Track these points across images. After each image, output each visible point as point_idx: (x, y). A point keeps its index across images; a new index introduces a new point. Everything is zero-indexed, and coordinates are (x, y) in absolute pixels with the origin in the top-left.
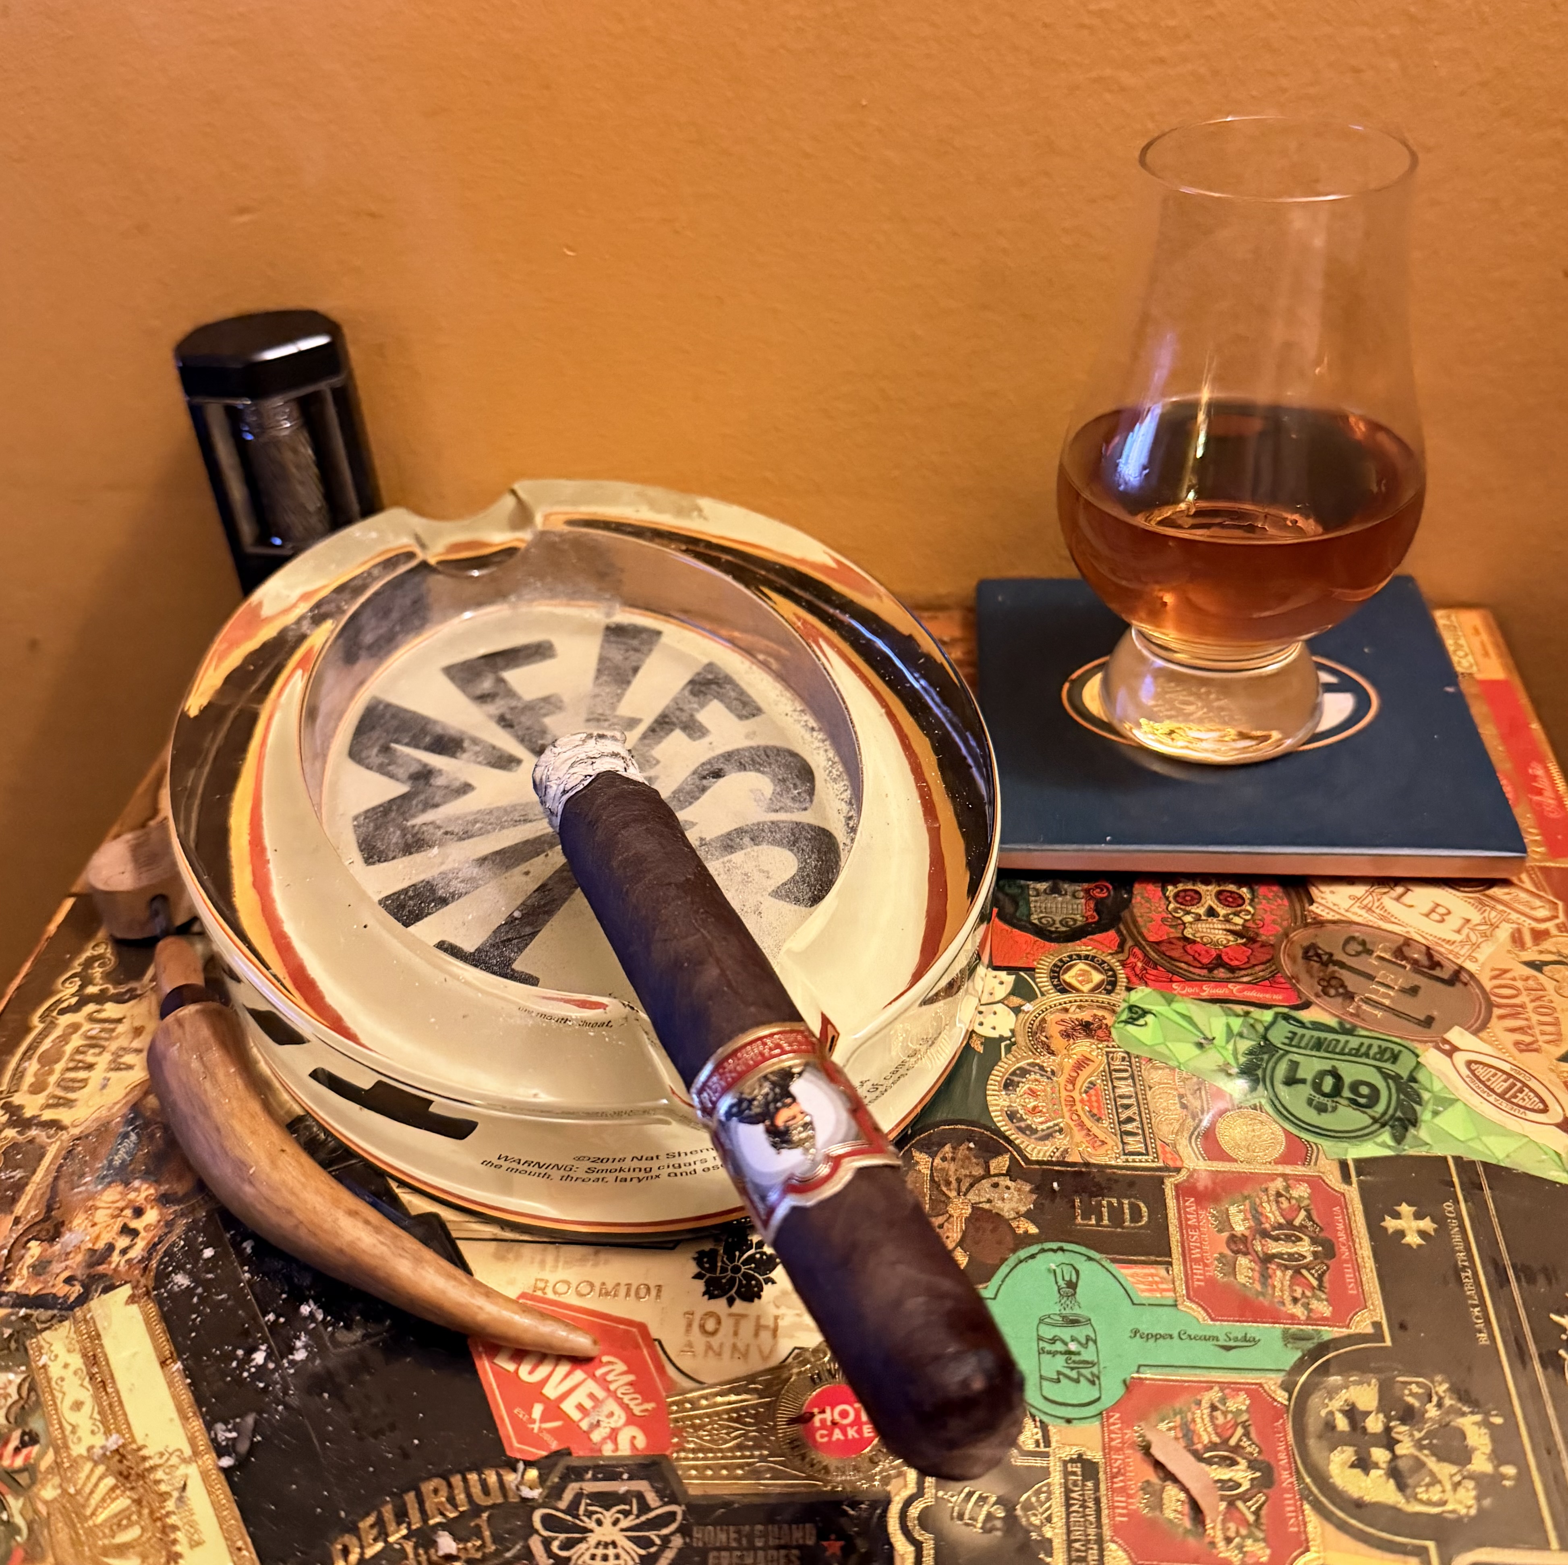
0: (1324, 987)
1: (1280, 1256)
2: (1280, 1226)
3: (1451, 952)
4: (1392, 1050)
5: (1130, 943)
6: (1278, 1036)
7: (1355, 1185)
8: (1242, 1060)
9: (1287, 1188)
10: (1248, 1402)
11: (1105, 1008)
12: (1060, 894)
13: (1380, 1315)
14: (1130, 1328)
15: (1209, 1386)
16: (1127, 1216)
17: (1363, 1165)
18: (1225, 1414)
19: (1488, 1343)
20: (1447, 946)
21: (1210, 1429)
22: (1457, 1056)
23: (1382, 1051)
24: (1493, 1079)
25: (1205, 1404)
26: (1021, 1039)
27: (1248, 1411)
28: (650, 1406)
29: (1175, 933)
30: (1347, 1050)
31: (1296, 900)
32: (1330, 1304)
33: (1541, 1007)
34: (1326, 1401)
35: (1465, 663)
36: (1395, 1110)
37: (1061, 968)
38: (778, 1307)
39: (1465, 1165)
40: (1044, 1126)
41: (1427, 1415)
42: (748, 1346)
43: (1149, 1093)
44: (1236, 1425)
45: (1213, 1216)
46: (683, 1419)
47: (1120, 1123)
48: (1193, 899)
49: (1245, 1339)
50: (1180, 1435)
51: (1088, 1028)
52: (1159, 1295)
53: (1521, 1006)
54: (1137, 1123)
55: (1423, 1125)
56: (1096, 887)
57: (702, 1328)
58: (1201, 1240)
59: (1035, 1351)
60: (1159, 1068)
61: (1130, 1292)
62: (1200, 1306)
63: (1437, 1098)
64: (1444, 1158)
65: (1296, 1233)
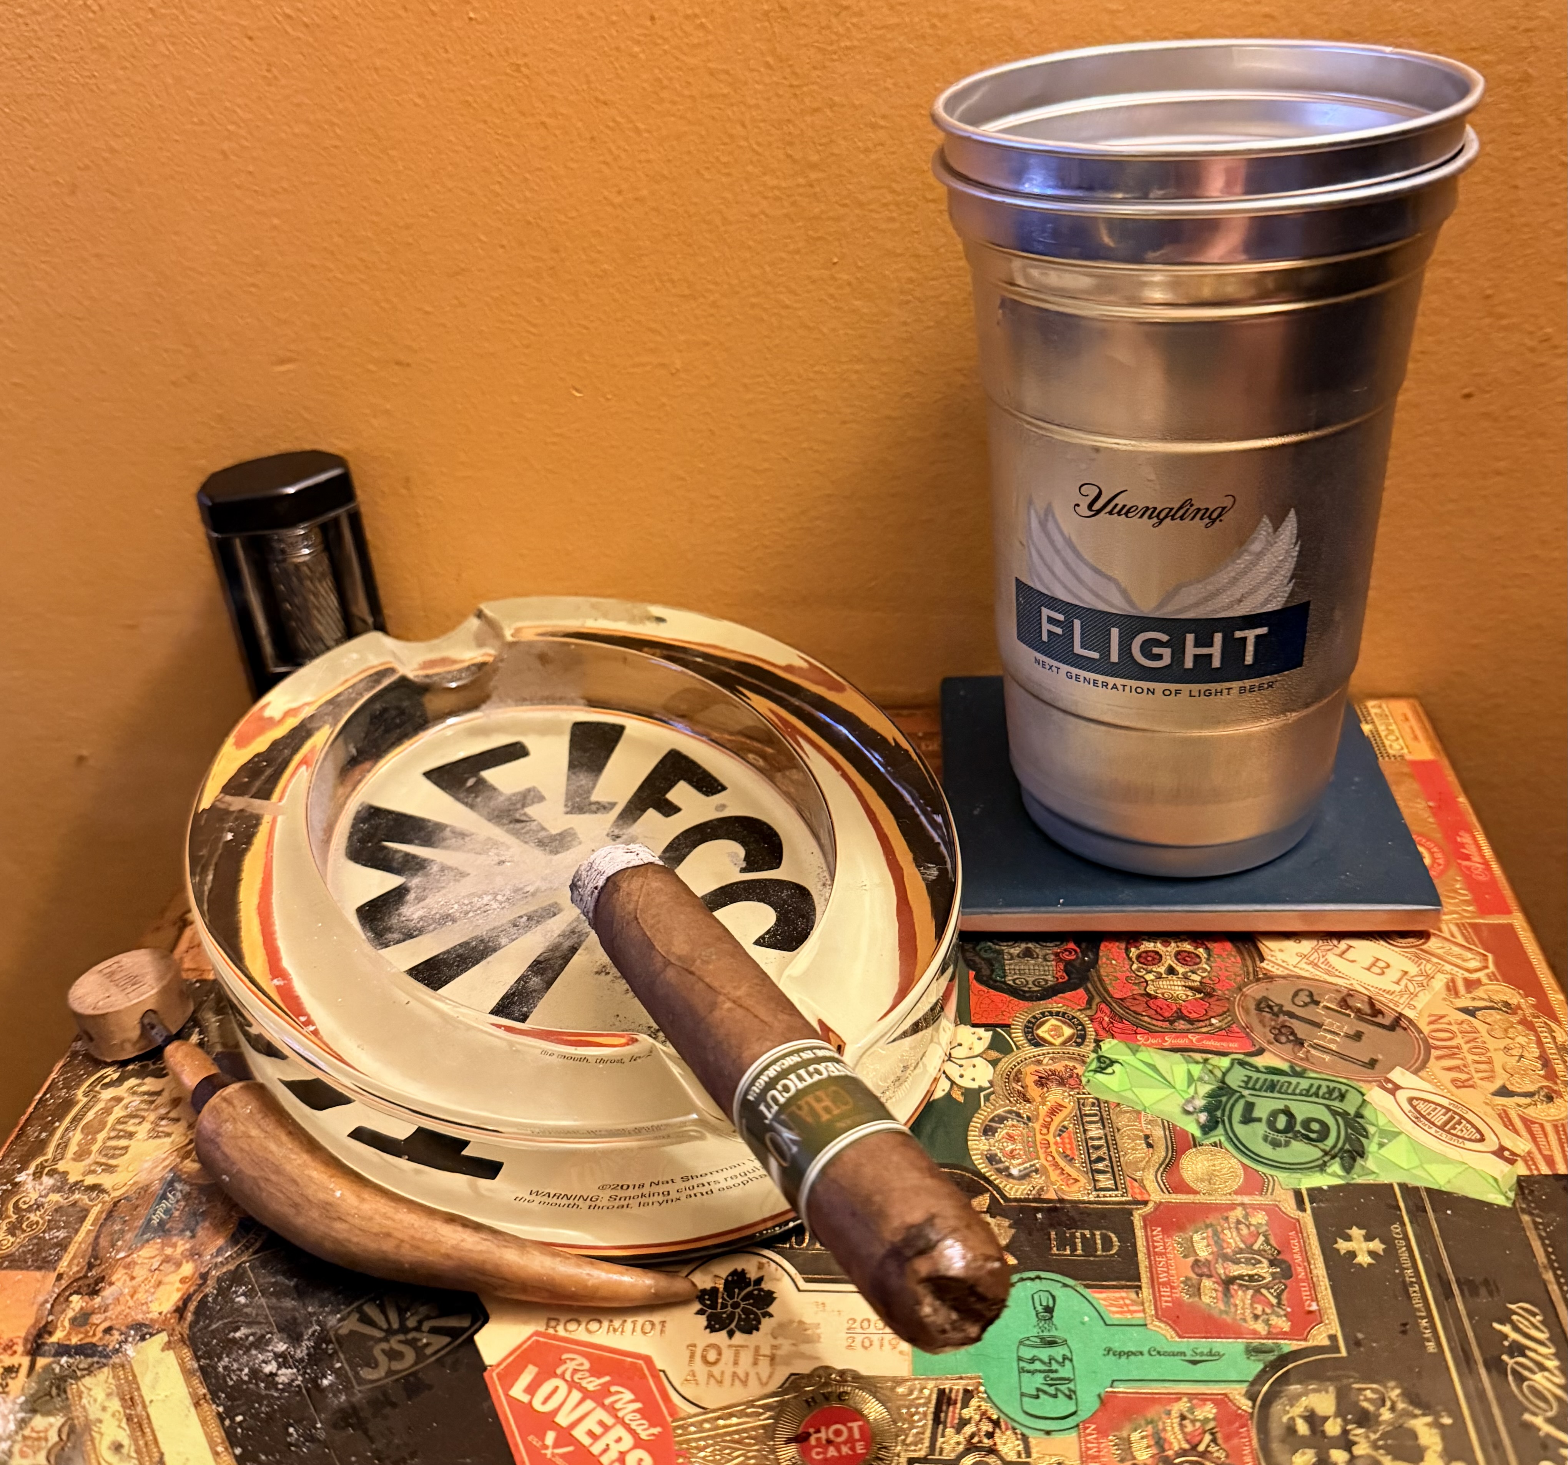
1: (1241, 1277)
2: (1241, 1251)
3: (1390, 1001)
4: (1340, 1090)
5: (1097, 1000)
7: (1309, 1211)
9: (1246, 1216)
10: (1214, 1411)
11: (1075, 1059)
12: (1033, 958)
13: (1335, 1328)
14: (1104, 1346)
15: (1178, 1397)
16: (1100, 1246)
17: (1315, 1194)
18: (1193, 1422)
19: (1435, 1351)
20: (1387, 996)
21: (1180, 1437)
22: (1399, 1093)
23: (1330, 1091)
24: (1433, 1114)
25: (1175, 1414)
26: (999, 1090)
27: (1214, 1419)
28: (656, 1430)
29: (1138, 990)
30: (1298, 1091)
31: (1247, 957)
32: (1289, 1320)
33: (1475, 1047)
34: (1288, 1408)
35: (1396, 746)
36: (1344, 1144)
37: (1034, 1024)
38: (775, 1338)
39: (1410, 1192)
40: (1021, 1167)
41: (1382, 1418)
42: (747, 1375)
43: (1117, 1136)
44: (1205, 1432)
45: (1179, 1243)
46: (688, 1442)
47: (1090, 1162)
48: (1154, 959)
49: (1210, 1354)
50: (1152, 1443)
51: (1061, 1078)
52: (1129, 1316)
53: (1457, 1048)
54: (1107, 1162)
55: (1370, 1156)
56: (1066, 950)
57: (704, 1358)
58: (1167, 1265)
59: (1015, 1370)
60: (1127, 1112)
61: (1104, 1315)
62: (1168, 1325)
63: (1381, 1132)
64: (1390, 1185)
65: (1255, 1256)
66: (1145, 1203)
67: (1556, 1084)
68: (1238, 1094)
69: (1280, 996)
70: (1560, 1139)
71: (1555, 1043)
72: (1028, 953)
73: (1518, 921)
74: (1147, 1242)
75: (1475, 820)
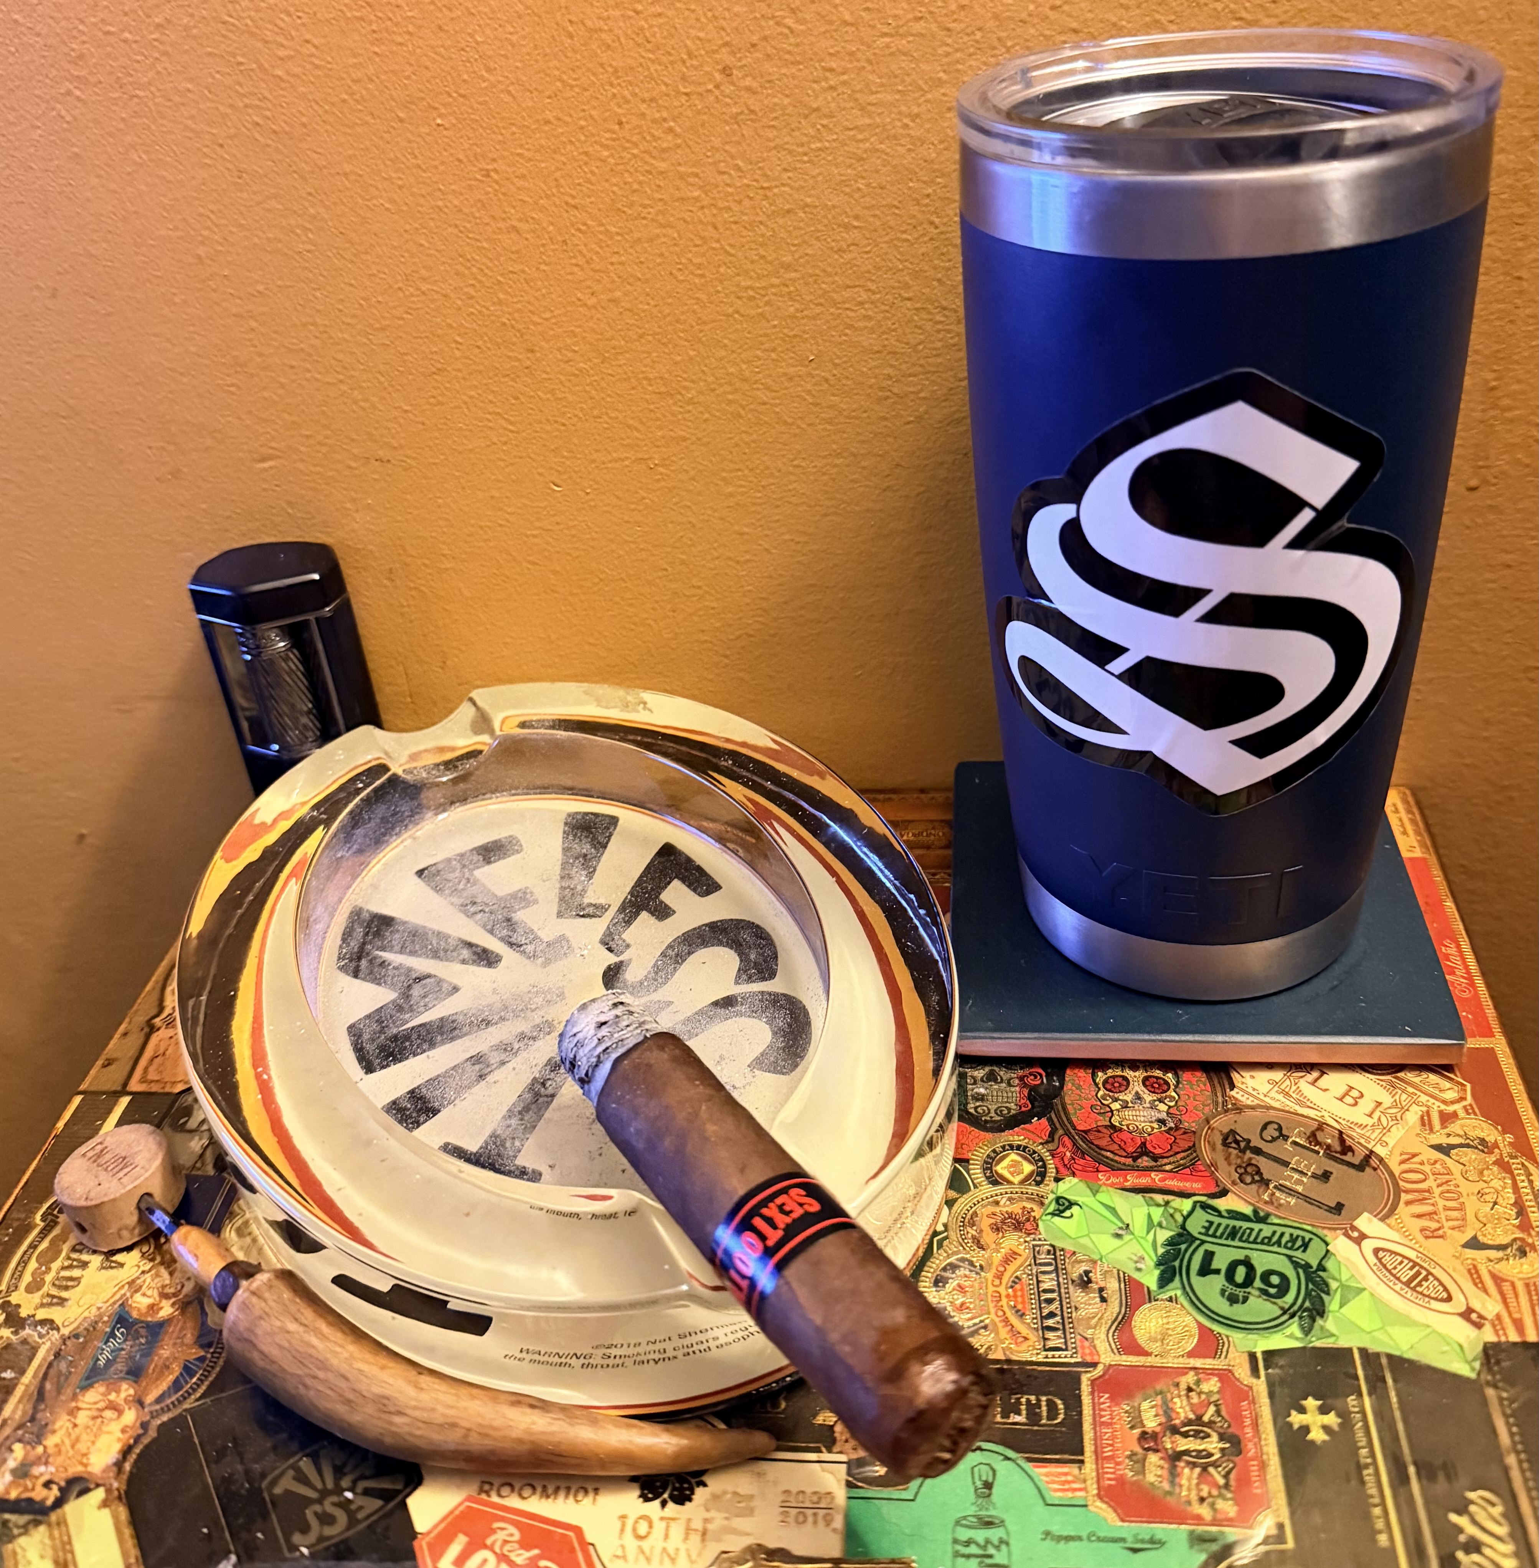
0: (1241, 1175)
1: (1189, 1453)
2: (1189, 1423)
3: (1363, 1136)
4: (1303, 1238)
5: (1061, 1132)
6: (1195, 1227)
7: (1263, 1378)
8: (1161, 1251)
9: (1198, 1382)
11: (1033, 1200)
12: (997, 1082)
13: (1284, 1516)
14: (1043, 1529)
16: (1045, 1414)
17: (1271, 1356)
19: (1388, 1544)
20: (1358, 1130)
22: (1365, 1243)
23: (1293, 1239)
24: (1399, 1267)
26: (954, 1234)
29: (1103, 1121)
30: (1259, 1240)
31: (1217, 1085)
32: (1236, 1504)
33: (1448, 1192)
37: (994, 1159)
38: (708, 1510)
39: (1370, 1358)
40: (970, 1323)
42: (677, 1550)
43: (1071, 1288)
45: (1126, 1412)
47: (1042, 1317)
48: (1121, 1085)
51: (1017, 1221)
52: (1070, 1494)
53: (1428, 1191)
54: (1058, 1318)
55: (1331, 1315)
56: (1031, 1074)
57: (635, 1529)
58: (1113, 1438)
59: (950, 1554)
60: (1082, 1261)
61: (1044, 1492)
62: (1110, 1506)
63: (1344, 1287)
64: (1350, 1350)
65: (1205, 1429)
66: (1094, 1365)
67: (1529, 1235)
68: (1198, 1242)
70: (1531, 1300)
71: (1533, 1188)
72: (992, 1077)
73: (1500, 1045)
74: (1094, 1409)
75: (1461, 927)
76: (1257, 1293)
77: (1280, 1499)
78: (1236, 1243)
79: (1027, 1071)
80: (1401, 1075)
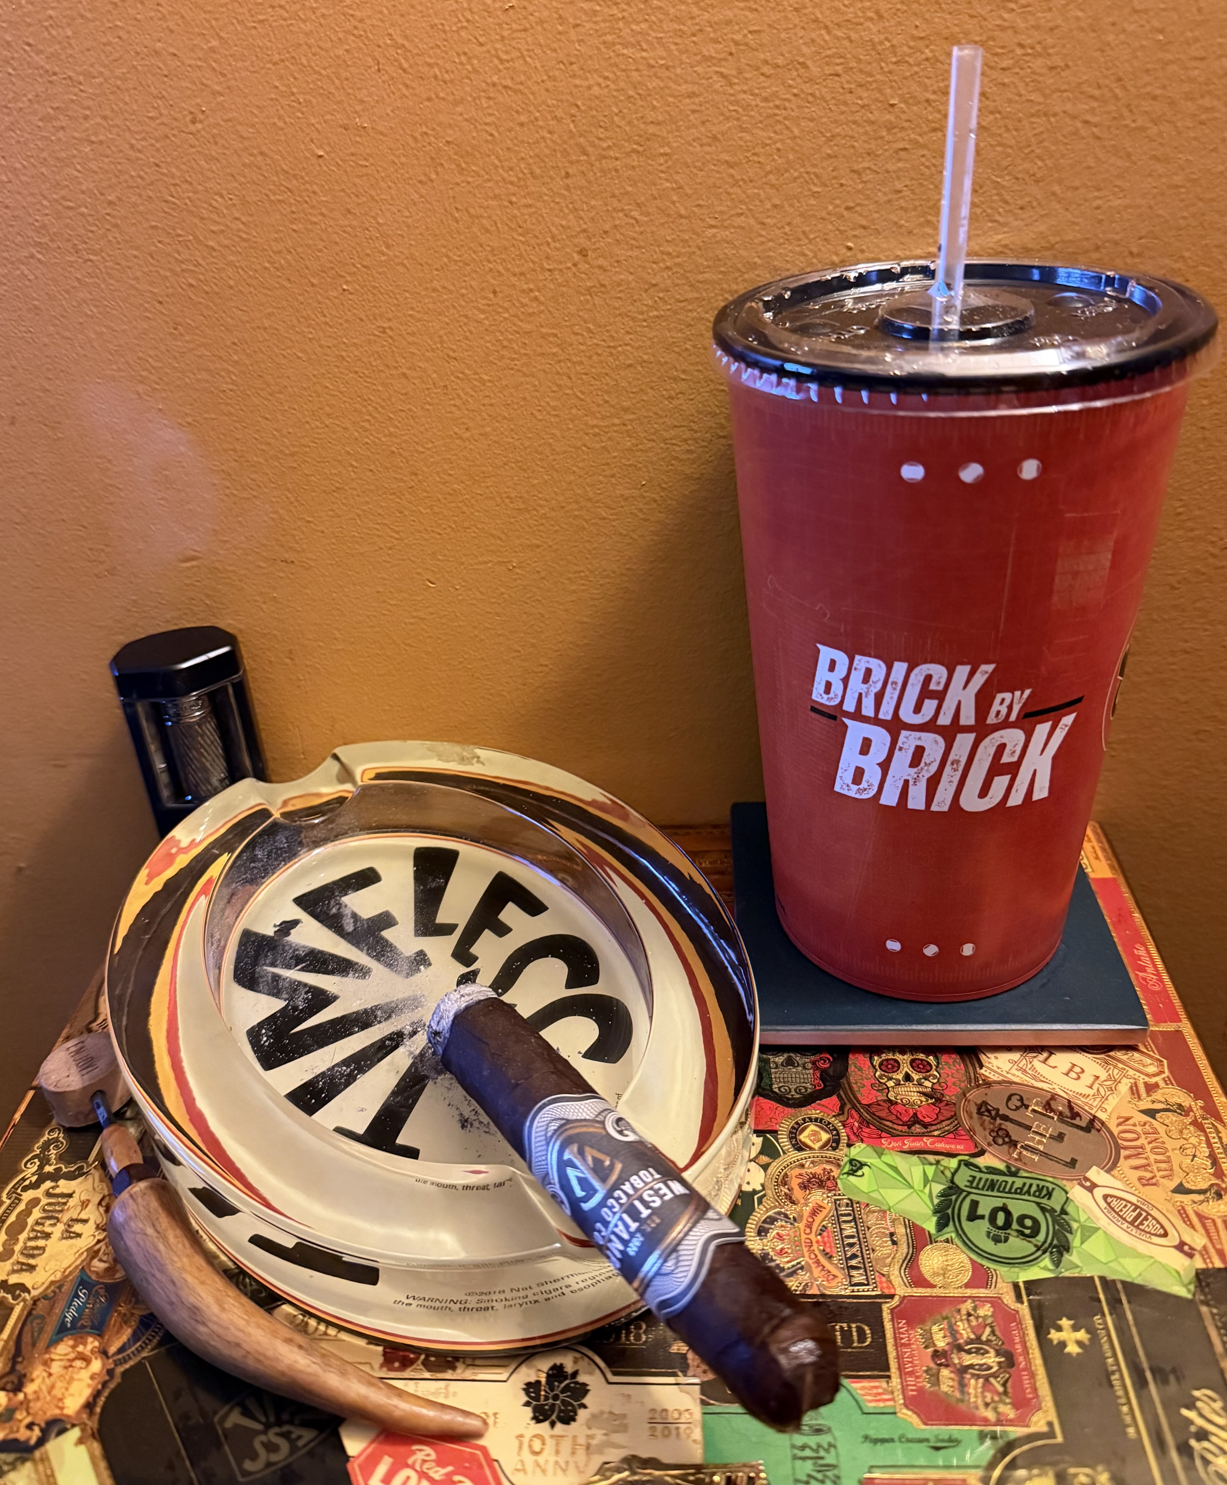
1: (972, 1367)
2: (970, 1342)
3: (1086, 1104)
5: (849, 1106)
6: (962, 1180)
7: (1026, 1304)
8: (936, 1201)
9: (975, 1308)
11: (831, 1162)
13: (1052, 1416)
14: (863, 1433)
15: (925, 1482)
16: (855, 1338)
17: (1030, 1285)
19: (1134, 1436)
20: (1083, 1100)
22: (1096, 1191)
23: (1040, 1189)
24: (1124, 1210)
26: (769, 1193)
29: (881, 1097)
31: (970, 1065)
32: (1013, 1407)
33: (1156, 1148)
36: (1052, 1240)
37: (796, 1129)
38: (590, 1428)
39: (1107, 1284)
40: (790, 1265)
42: (567, 1464)
43: (867, 1235)
45: (920, 1335)
47: (847, 1259)
48: (893, 1067)
51: (819, 1180)
52: (881, 1404)
53: (1141, 1148)
54: (860, 1259)
55: (1073, 1250)
57: (530, 1446)
58: (912, 1356)
59: (789, 1458)
60: (874, 1212)
61: (861, 1403)
62: (915, 1412)
63: (1083, 1227)
64: (1091, 1278)
65: (984, 1347)
66: (892, 1297)
67: (1223, 1181)
68: (965, 1194)
69: (997, 1102)
71: (1222, 1143)
72: (790, 1062)
73: (1185, 1028)
74: (895, 1333)
75: (1148, 933)
76: (1015, 1234)
77: (1048, 1402)
78: (995, 1193)
79: (817, 1057)
80: (1112, 1053)
